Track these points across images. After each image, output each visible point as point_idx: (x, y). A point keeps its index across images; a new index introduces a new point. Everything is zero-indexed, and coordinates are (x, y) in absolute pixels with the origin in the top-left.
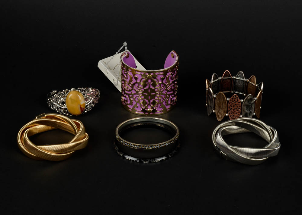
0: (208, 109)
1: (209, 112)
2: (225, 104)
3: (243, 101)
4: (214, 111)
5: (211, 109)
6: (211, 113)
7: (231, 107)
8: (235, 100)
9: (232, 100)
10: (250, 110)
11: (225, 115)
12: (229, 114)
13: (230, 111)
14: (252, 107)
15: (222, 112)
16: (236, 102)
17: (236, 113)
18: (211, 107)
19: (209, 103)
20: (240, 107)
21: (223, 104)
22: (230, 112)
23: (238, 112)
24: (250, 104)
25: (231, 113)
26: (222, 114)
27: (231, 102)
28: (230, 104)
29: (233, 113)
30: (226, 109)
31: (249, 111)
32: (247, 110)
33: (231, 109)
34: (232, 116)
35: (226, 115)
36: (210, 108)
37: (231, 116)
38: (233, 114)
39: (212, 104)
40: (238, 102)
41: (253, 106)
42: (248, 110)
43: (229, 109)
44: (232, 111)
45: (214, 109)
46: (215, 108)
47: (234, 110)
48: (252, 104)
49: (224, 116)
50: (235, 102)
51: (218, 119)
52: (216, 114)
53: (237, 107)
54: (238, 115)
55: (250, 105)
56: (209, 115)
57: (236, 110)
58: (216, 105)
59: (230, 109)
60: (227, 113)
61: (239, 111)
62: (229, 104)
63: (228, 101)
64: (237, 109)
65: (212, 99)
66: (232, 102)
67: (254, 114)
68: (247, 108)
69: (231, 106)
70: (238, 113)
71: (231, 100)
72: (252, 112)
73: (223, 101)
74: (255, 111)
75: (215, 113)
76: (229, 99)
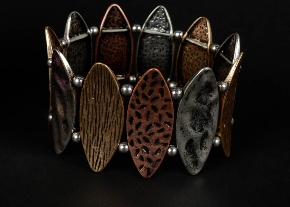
0: (55, 129)
1: (60, 142)
2: (117, 109)
3: (179, 92)
4: (76, 137)
5: (67, 130)
6: (65, 143)
7: (136, 120)
8: (151, 92)
9: (141, 92)
10: (205, 129)
11: (118, 148)
12: (132, 144)
13: (135, 133)
14: (209, 115)
15: (107, 139)
16: (157, 98)
17: (157, 142)
18: (65, 122)
19: (59, 108)
20: (170, 116)
21: (110, 109)
22: (134, 136)
23: (162, 134)
24: (205, 103)
25: (139, 141)
26: (107, 146)
27: (138, 102)
28: (133, 106)
29: (146, 140)
30: (119, 128)
31: (201, 130)
32: (194, 129)
33: (138, 126)
34: (140, 153)
35: (122, 147)
36: (62, 126)
37: (137, 151)
38: (144, 144)
39: (68, 110)
40: (165, 97)
41: (215, 112)
42: (197, 127)
43: (129, 127)
44: (140, 134)
45: (77, 130)
46: (81, 124)
47: (148, 127)
48: (212, 104)
49: (113, 153)
50: (153, 100)
51: (91, 164)
52: (85, 148)
53: (160, 117)
54: (161, 147)
55: (206, 107)
56: (59, 151)
57: (155, 129)
58: (85, 113)
59: (133, 127)
60: (124, 140)
61: (166, 133)
62: (129, 108)
63: (126, 97)
64: (158, 125)
65: (69, 92)
66: (140, 98)
67: (217, 141)
68: (193, 118)
69: (138, 115)
70: (162, 141)
71: (137, 93)
72: (211, 133)
73: (108, 96)
74: (218, 130)
75: (80, 142)
76: (130, 89)
